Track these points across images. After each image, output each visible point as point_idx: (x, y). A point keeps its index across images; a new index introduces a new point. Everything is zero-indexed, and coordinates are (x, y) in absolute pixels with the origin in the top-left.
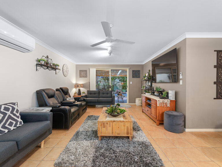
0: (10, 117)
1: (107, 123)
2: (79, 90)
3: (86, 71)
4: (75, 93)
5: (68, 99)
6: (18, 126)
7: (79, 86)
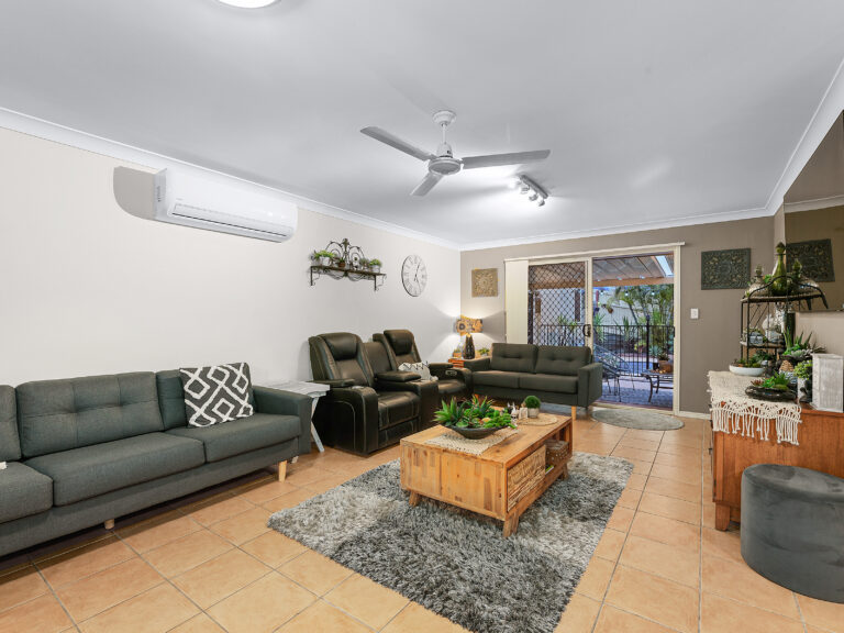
0: (223, 394)
1: (426, 453)
2: (469, 342)
3: (494, 271)
4: (456, 352)
5: (401, 368)
6: (239, 415)
7: (467, 327)
